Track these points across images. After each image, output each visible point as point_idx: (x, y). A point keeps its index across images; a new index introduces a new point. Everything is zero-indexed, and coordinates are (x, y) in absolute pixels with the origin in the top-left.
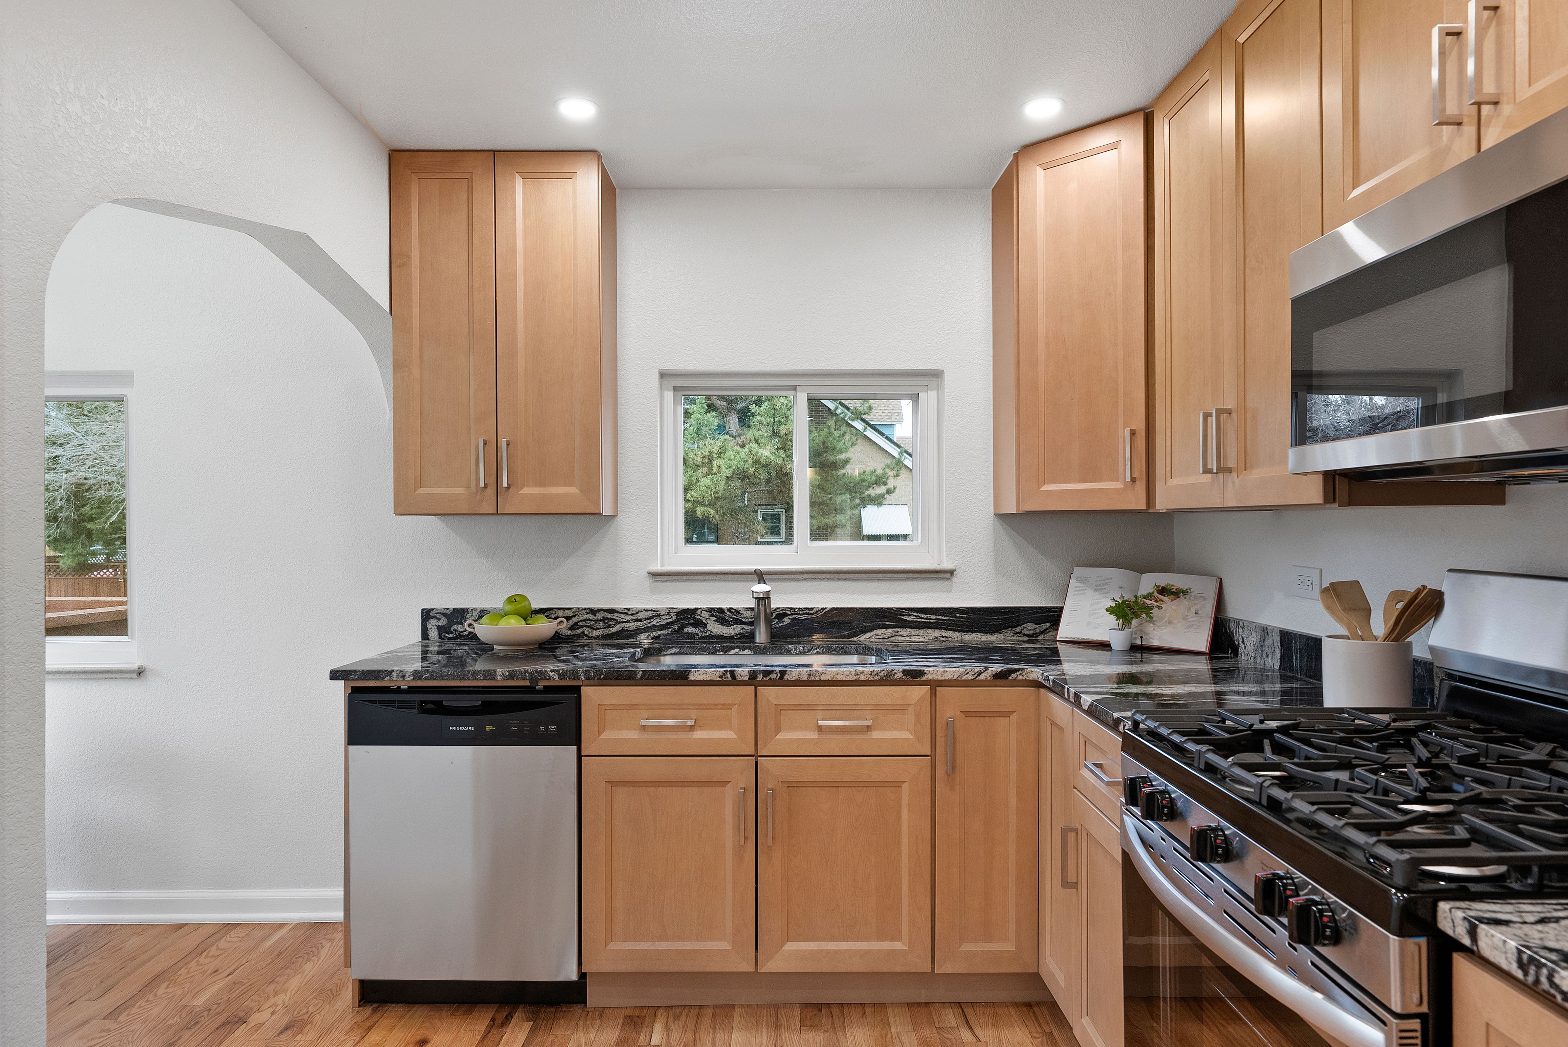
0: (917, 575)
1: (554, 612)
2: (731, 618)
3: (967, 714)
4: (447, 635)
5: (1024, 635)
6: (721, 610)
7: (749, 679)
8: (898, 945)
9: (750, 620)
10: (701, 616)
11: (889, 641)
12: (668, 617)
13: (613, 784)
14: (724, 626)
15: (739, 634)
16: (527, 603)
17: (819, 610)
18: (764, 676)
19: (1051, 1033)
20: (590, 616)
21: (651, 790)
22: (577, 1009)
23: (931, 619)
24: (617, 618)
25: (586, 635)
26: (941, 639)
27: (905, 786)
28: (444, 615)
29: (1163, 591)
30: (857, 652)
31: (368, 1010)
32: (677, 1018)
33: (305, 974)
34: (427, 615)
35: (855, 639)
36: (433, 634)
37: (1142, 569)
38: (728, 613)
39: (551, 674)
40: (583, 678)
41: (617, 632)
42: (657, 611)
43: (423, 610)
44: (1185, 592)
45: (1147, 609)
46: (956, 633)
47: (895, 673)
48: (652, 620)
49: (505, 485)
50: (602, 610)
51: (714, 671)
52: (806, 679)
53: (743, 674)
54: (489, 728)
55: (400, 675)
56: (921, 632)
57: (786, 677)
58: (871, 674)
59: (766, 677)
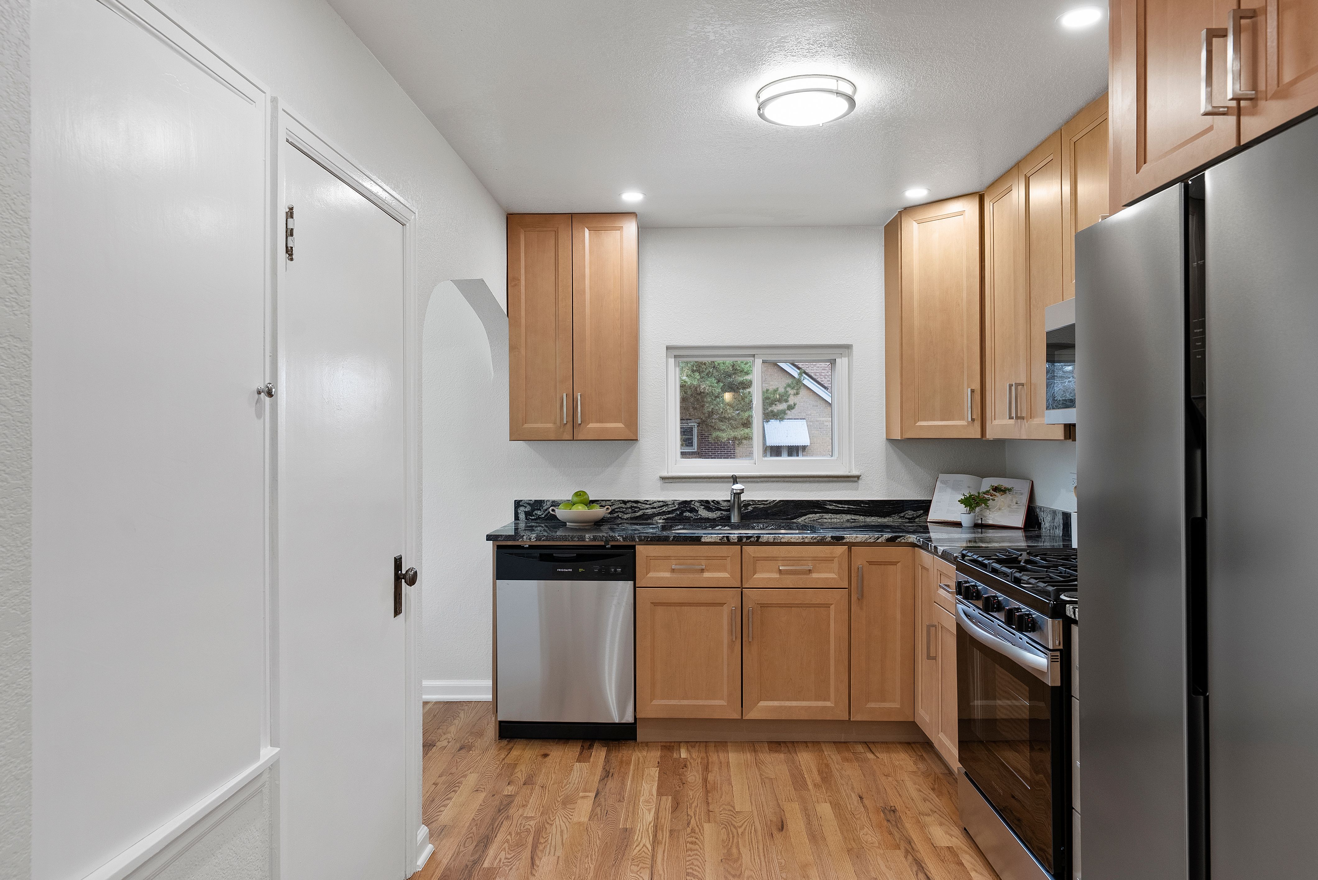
0: (835, 479)
1: (599, 503)
2: (714, 506)
3: (871, 563)
4: (531, 517)
5: (906, 518)
6: (707, 502)
7: (738, 541)
8: (828, 704)
9: (727, 508)
10: (695, 506)
11: (817, 522)
12: (673, 506)
13: (655, 604)
14: (710, 512)
15: (719, 517)
16: (587, 496)
17: (771, 502)
18: (747, 540)
19: (922, 755)
20: (623, 505)
21: (678, 608)
22: (632, 743)
23: (845, 508)
24: (640, 507)
25: (620, 518)
26: (851, 520)
27: (832, 607)
28: (529, 504)
29: (996, 489)
30: (798, 528)
31: (505, 742)
32: (693, 747)
33: (456, 725)
34: (518, 504)
35: (795, 521)
36: (522, 516)
37: (983, 475)
38: (712, 504)
39: (618, 538)
40: (637, 540)
41: (640, 516)
42: (666, 502)
43: (515, 501)
44: (1010, 490)
45: (985, 501)
46: (861, 517)
47: (827, 538)
48: (663, 508)
49: (579, 422)
50: (630, 501)
51: (717, 536)
52: (772, 541)
53: (734, 538)
54: (581, 570)
55: (528, 538)
56: (838, 516)
57: (760, 540)
58: (812, 539)
59: (748, 540)
